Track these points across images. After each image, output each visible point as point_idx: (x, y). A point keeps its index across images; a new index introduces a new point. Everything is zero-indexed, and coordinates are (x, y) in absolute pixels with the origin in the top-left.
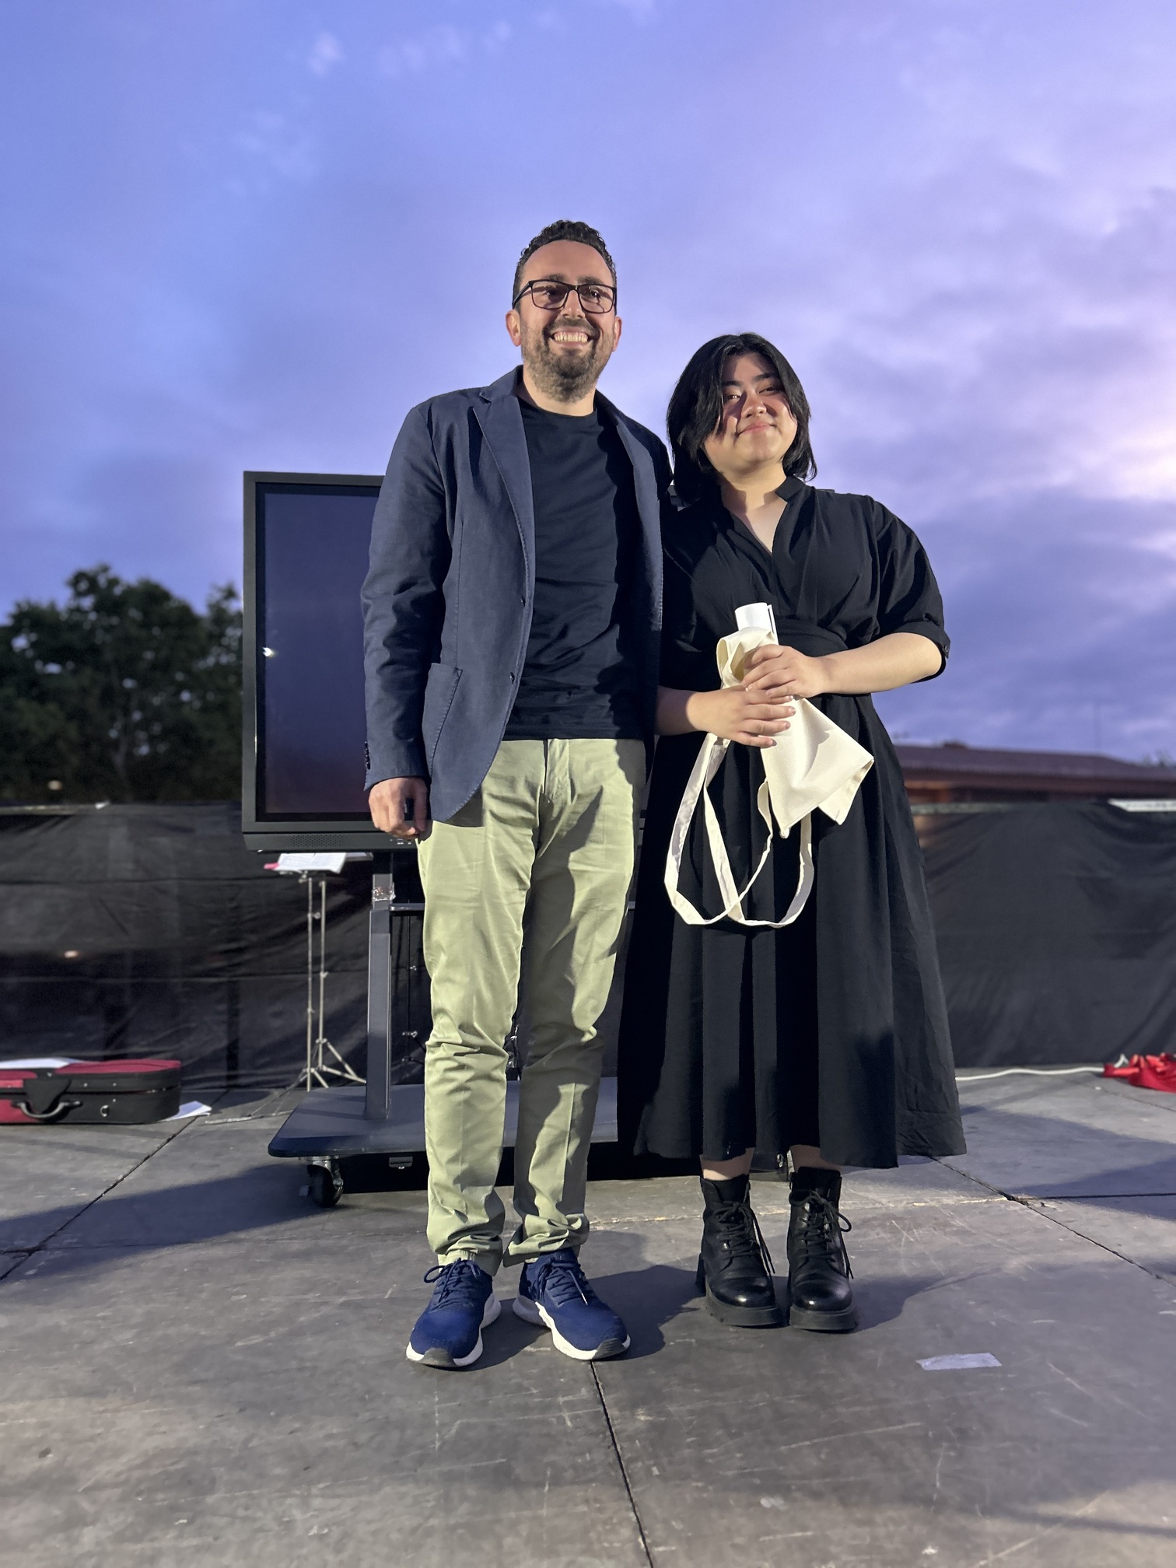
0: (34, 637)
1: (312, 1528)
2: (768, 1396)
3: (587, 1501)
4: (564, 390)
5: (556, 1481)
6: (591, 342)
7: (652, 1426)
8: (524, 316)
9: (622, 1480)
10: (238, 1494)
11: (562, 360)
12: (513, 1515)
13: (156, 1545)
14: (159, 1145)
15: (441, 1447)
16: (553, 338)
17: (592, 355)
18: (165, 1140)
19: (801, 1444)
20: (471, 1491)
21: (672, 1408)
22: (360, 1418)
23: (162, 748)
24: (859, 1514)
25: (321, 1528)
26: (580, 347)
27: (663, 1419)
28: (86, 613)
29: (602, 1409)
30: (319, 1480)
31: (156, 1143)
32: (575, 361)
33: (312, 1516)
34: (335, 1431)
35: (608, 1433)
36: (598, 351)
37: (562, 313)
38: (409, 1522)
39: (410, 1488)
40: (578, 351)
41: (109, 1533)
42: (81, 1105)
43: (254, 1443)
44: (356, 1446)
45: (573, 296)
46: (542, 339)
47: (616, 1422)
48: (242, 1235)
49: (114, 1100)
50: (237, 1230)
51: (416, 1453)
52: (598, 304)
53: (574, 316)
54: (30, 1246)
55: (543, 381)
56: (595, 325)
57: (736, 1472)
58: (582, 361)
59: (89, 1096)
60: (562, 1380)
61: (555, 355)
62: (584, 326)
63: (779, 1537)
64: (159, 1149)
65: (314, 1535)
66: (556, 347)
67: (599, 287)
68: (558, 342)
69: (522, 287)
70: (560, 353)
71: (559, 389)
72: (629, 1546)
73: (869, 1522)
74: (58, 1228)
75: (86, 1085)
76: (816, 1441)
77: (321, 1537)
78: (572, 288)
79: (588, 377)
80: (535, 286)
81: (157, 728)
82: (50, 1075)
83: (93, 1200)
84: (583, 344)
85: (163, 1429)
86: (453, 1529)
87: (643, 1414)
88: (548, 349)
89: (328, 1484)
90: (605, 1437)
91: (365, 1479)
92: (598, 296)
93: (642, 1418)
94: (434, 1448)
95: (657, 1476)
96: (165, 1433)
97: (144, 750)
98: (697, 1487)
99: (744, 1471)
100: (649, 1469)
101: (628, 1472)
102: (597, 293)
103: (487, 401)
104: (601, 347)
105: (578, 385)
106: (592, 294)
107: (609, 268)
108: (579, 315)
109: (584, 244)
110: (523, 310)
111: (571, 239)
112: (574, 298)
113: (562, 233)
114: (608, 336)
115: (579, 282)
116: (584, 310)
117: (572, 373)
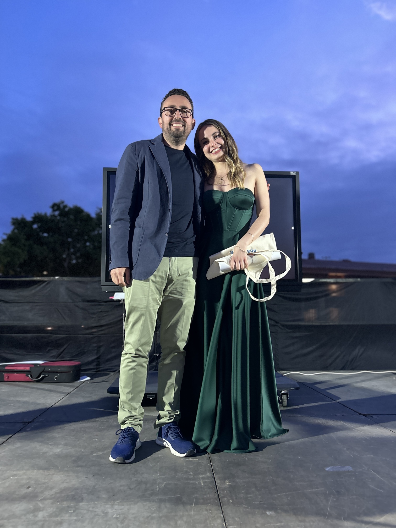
0: (40, 224)
1: (114, 515)
2: (271, 478)
3: (207, 510)
4: (175, 142)
5: (197, 503)
6: (183, 127)
7: (230, 486)
8: (163, 119)
9: (219, 504)
10: (90, 503)
11: (175, 133)
12: (181, 514)
13: (62, 518)
14: (73, 390)
15: (159, 491)
16: (172, 125)
17: (184, 131)
18: (75, 388)
19: (282, 494)
20: (168, 505)
21: (238, 481)
22: (132, 480)
23: (80, 261)
24: (300, 518)
25: (117, 515)
26: (181, 128)
27: (235, 484)
28: (56, 217)
29: (214, 480)
30: (118, 499)
31: (72, 389)
32: (179, 133)
33: (114, 511)
34: (124, 484)
35: (216, 488)
36: (186, 130)
37: (175, 118)
38: (146, 514)
39: (148, 504)
41: (47, 514)
42: (48, 376)
43: (97, 487)
44: (130, 489)
46: (169, 126)
47: (218, 484)
48: (97, 419)
49: (59, 375)
50: (96, 418)
51: (149, 492)
52: (186, 115)
53: (178, 118)
54: (29, 421)
55: (169, 139)
56: (185, 121)
57: (259, 502)
58: (181, 132)
59: (50, 373)
60: (201, 470)
61: (172, 131)
62: (181, 122)
63: (272, 525)
64: (73, 391)
65: (115, 517)
66: (173, 128)
67: (187, 109)
68: (173, 126)
69: (162, 109)
70: (174, 130)
71: (175, 141)
72: (220, 526)
73: (304, 521)
74: (38, 416)
75: (50, 369)
76: (287, 493)
77: (117, 518)
78: (178, 109)
79: (183, 138)
80: (165, 109)
81: (78, 254)
82: (38, 366)
83: (50, 407)
84: (181, 127)
85: (67, 481)
86: (161, 517)
87: (228, 482)
88: (171, 129)
89: (121, 501)
90: (215, 489)
91: (133, 500)
92: (186, 113)
93: (227, 483)
94: (157, 491)
95: (231, 503)
96: (68, 482)
97: (74, 262)
98: (245, 507)
99: (262, 502)
100: (229, 501)
101: (221, 501)
102: (186, 111)
103: (154, 144)
104: (187, 129)
105: (180, 140)
106: (185, 112)
107: (191, 104)
108: (180, 118)
109: (182, 96)
110: (163, 117)
111: (178, 94)
112: (178, 113)
113: (175, 92)
114: (189, 126)
115: (180, 108)
116: (182, 117)
117: (178, 137)
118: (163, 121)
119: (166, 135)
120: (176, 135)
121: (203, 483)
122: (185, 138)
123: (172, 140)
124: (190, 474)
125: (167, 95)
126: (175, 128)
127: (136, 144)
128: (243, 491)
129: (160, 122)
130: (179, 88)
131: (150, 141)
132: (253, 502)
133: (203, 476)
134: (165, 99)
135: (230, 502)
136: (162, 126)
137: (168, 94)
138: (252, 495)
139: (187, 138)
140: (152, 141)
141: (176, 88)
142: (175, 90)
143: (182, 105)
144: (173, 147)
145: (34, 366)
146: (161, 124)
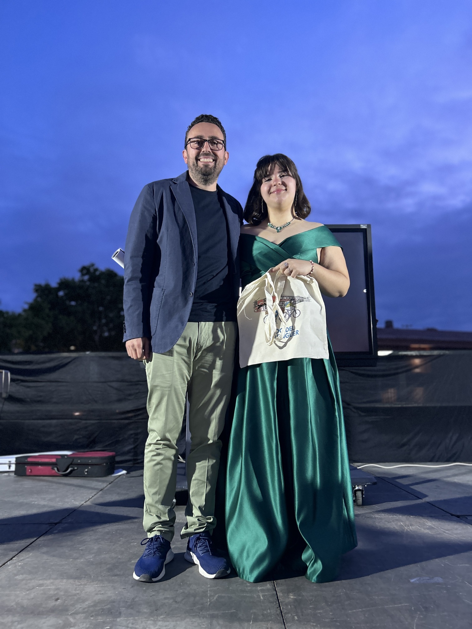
2: (345, 591)
5: (255, 620)
6: (214, 162)
7: (296, 600)
9: (282, 621)
10: (130, 618)
11: (203, 169)
15: (209, 605)
16: (199, 160)
17: (215, 167)
19: (357, 610)
20: (221, 622)
21: (304, 594)
22: (178, 592)
27: (300, 598)
29: (275, 593)
30: (162, 614)
32: (208, 170)
34: (168, 596)
35: (278, 602)
36: (217, 165)
39: (197, 620)
40: (209, 165)
43: (136, 599)
44: (176, 602)
45: (206, 144)
46: (195, 161)
47: (281, 598)
51: (199, 606)
52: (217, 147)
55: (196, 177)
56: (216, 155)
57: (330, 620)
61: (200, 167)
62: (211, 155)
66: (200, 164)
67: (217, 140)
68: (201, 162)
70: (202, 166)
71: (203, 180)
76: (364, 609)
78: (206, 141)
80: (191, 140)
84: (211, 163)
87: (292, 595)
88: (197, 165)
89: (165, 616)
90: (276, 604)
91: (179, 615)
92: (217, 144)
96: (103, 594)
98: (313, 625)
99: (334, 620)
100: (294, 617)
101: (285, 618)
102: (216, 142)
103: (176, 184)
104: (219, 164)
105: (209, 179)
106: (215, 143)
107: (223, 133)
108: (209, 151)
109: (211, 124)
110: (188, 150)
111: (206, 122)
112: (207, 144)
113: (202, 119)
114: (221, 160)
115: (209, 139)
116: (211, 149)
117: (207, 174)
118: (188, 155)
119: (192, 172)
120: (204, 173)
121: (263, 596)
122: (215, 175)
123: (200, 178)
124: (247, 586)
125: (193, 123)
126: (203, 164)
127: (154, 184)
128: (311, 606)
129: (185, 156)
130: (208, 114)
131: (172, 179)
132: (323, 620)
133: (263, 587)
134: (190, 127)
135: (295, 620)
136: (187, 161)
137: (195, 121)
138: (321, 611)
139: (218, 175)
140: (174, 181)
141: (204, 114)
142: (202, 116)
143: (211, 135)
145: (60, 457)
146: (186, 158)
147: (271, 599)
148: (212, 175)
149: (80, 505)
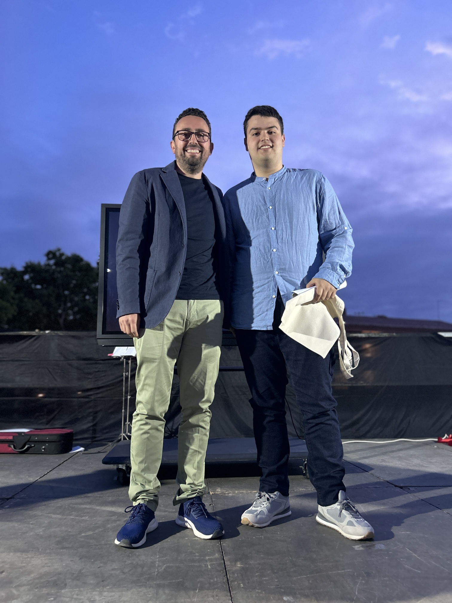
0: (32, 275)
2: (291, 558)
3: (213, 596)
4: (191, 170)
5: (201, 589)
6: (200, 153)
7: (243, 568)
8: (176, 143)
9: (228, 588)
10: (75, 589)
11: (190, 160)
15: (157, 575)
16: (187, 151)
17: (201, 158)
18: (65, 460)
19: (302, 577)
20: (167, 591)
21: (251, 562)
22: (127, 563)
23: (78, 317)
26: (197, 155)
27: (247, 566)
28: (51, 266)
29: (223, 562)
30: (108, 585)
32: (195, 160)
33: (103, 598)
34: (116, 567)
35: (225, 571)
36: (203, 156)
37: (189, 142)
39: (143, 590)
42: (34, 446)
43: (84, 571)
44: (124, 573)
45: (193, 136)
46: (183, 152)
47: (228, 567)
49: (47, 445)
51: (146, 576)
52: (203, 139)
53: (193, 143)
54: (8, 497)
55: (183, 167)
56: (202, 147)
57: (275, 586)
58: (197, 160)
59: (37, 443)
60: (209, 550)
61: (187, 157)
62: (198, 147)
64: (63, 463)
66: (188, 155)
67: (203, 133)
68: (188, 153)
69: (176, 132)
70: (189, 157)
74: (19, 491)
75: (36, 438)
76: (308, 576)
78: (193, 133)
79: (200, 166)
80: (179, 133)
81: (76, 309)
82: (23, 434)
84: (198, 153)
87: (239, 564)
88: (185, 156)
89: (111, 587)
90: (223, 572)
91: (125, 586)
92: (203, 136)
93: (239, 566)
94: (155, 575)
95: (242, 587)
96: (49, 566)
97: (71, 317)
98: (258, 592)
99: (278, 586)
100: (239, 585)
101: (231, 586)
102: (203, 135)
103: (164, 172)
104: (205, 155)
105: (196, 168)
106: (201, 135)
107: (208, 126)
108: (196, 143)
109: (197, 117)
110: (176, 141)
111: (193, 115)
113: (190, 112)
114: (207, 151)
115: (196, 131)
116: (198, 141)
117: (194, 164)
118: (176, 146)
119: (180, 162)
120: (192, 163)
121: (211, 565)
122: (201, 165)
123: (187, 167)
124: (195, 556)
125: (181, 116)
127: (146, 172)
128: (257, 574)
129: (173, 147)
130: (195, 108)
131: (161, 169)
132: (268, 587)
133: (211, 557)
135: (240, 587)
136: (175, 151)
137: (182, 114)
138: (267, 578)
139: (204, 165)
140: (164, 170)
141: (191, 108)
142: (190, 110)
143: (198, 128)
144: (188, 175)
145: (17, 435)
146: (174, 148)
147: (219, 569)
148: (198, 165)
149: (34, 481)
